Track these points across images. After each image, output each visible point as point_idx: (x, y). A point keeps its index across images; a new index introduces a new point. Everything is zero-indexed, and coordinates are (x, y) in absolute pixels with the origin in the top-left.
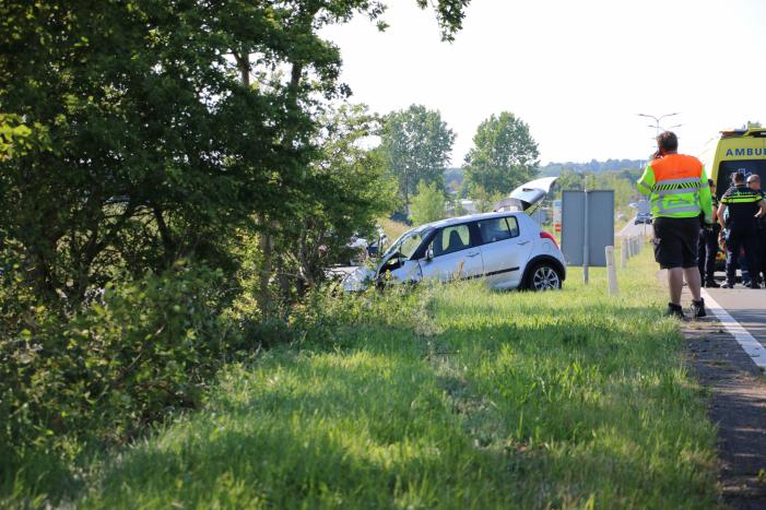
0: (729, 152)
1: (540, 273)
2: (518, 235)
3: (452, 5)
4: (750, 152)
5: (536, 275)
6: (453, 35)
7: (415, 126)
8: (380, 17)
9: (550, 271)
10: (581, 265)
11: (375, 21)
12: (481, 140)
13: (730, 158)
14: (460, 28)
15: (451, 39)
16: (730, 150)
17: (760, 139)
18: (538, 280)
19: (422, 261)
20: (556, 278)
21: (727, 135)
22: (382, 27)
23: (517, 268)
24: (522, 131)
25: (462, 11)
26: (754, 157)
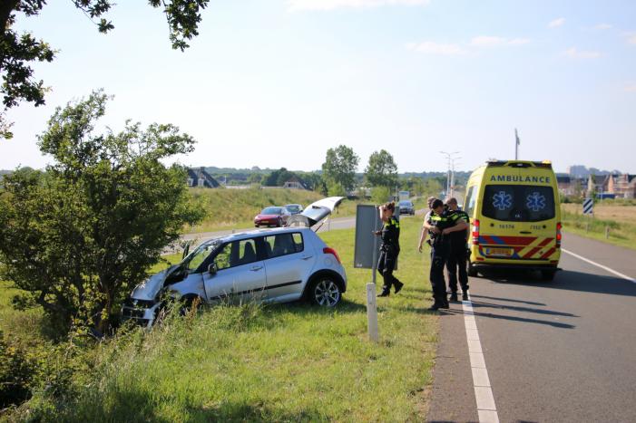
0: (493, 178)
1: (321, 286)
2: (302, 250)
3: (187, 5)
4: (509, 178)
5: (318, 288)
6: (186, 40)
7: (341, 154)
8: (104, 15)
9: (332, 284)
10: (370, 267)
11: (97, 20)
12: (372, 161)
13: (493, 183)
14: (196, 34)
15: (183, 45)
16: (493, 177)
17: (518, 169)
18: (319, 292)
19: (206, 275)
20: (337, 291)
21: (492, 164)
22: (104, 27)
23: (300, 282)
24: (390, 159)
25: (197, 14)
26: (512, 183)
